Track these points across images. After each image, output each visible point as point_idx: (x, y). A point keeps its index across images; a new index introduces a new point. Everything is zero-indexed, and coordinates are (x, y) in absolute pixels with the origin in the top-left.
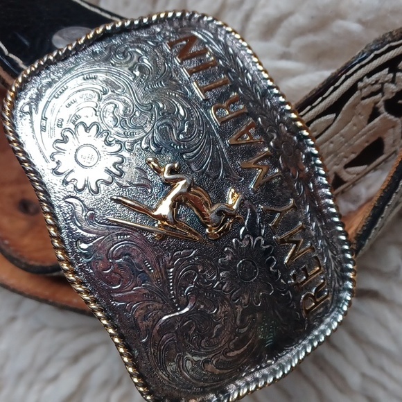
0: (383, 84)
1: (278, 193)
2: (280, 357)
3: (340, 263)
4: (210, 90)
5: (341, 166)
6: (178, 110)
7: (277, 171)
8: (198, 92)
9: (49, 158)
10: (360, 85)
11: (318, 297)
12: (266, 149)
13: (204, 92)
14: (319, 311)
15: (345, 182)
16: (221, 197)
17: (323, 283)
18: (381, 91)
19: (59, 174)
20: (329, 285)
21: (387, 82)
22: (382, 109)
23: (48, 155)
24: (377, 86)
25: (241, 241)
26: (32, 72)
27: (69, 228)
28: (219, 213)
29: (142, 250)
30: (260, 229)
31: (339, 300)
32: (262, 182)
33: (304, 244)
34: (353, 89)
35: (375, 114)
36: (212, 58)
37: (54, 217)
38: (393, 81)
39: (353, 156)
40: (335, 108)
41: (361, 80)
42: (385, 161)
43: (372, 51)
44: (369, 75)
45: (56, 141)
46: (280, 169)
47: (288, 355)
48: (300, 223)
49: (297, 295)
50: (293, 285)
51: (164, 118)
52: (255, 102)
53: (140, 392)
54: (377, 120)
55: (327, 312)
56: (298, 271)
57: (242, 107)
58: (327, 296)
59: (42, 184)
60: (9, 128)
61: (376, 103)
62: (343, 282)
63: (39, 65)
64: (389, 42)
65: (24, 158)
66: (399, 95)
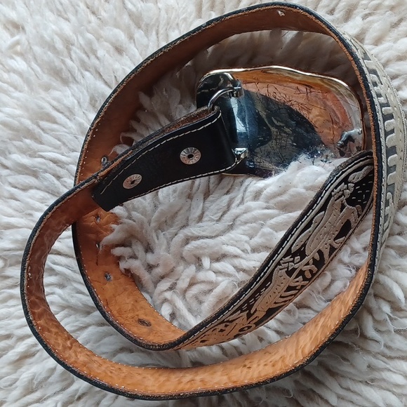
0: (343, 191)
5: (332, 240)
10: (333, 193)
15: (336, 249)
18: (343, 195)
21: (345, 189)
22: (346, 203)
24: (341, 192)
34: (330, 196)
35: (343, 207)
38: (348, 189)
39: (337, 233)
40: (323, 208)
41: (333, 191)
42: (353, 232)
43: (335, 176)
44: (336, 188)
54: (344, 210)
61: (342, 201)
64: (341, 170)
66: (352, 195)
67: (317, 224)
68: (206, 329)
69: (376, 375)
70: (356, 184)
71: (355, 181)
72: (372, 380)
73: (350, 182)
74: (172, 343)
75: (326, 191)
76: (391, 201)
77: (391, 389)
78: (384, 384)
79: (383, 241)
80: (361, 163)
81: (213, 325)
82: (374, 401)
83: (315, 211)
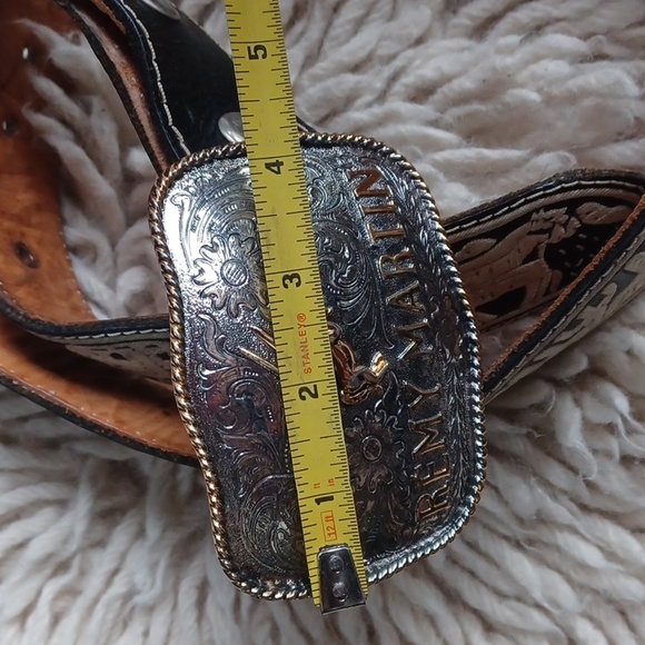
0: (554, 223)
1: (426, 373)
2: (378, 559)
3: (469, 471)
4: (382, 238)
6: (344, 250)
7: (430, 348)
8: (369, 237)
9: (192, 263)
10: (534, 216)
11: (437, 503)
12: (426, 321)
13: (376, 239)
14: (432, 519)
16: (366, 360)
17: (446, 489)
18: (549, 231)
19: (198, 283)
20: (452, 493)
21: (559, 223)
22: (542, 253)
23: (191, 259)
24: (548, 225)
25: (374, 414)
26: (194, 161)
27: (195, 347)
28: (361, 377)
29: (268, 394)
30: (398, 407)
31: (457, 515)
32: (412, 355)
33: (438, 438)
34: (526, 218)
35: (532, 256)
36: (392, 203)
37: (182, 331)
38: (565, 225)
39: (489, 299)
40: (499, 233)
41: (537, 210)
43: (560, 183)
44: (547, 208)
45: (204, 246)
46: (434, 346)
47: (386, 560)
48: (440, 415)
49: (416, 492)
50: (414, 481)
51: (327, 254)
52: (426, 263)
53: (219, 553)
54: (532, 263)
55: (440, 523)
56: (424, 466)
57: (411, 266)
58: (446, 505)
59: (178, 289)
60: (156, 217)
61: (539, 244)
62: (466, 495)
63: (205, 156)
64: (580, 179)
65: (165, 255)
66: (565, 242)
67: (467, 256)
68: (138, 337)
69: (543, 533)
70: (584, 228)
71: (587, 219)
72: (531, 542)
73: (577, 216)
74: (52, 326)
75: (527, 202)
76: (606, 300)
77: (564, 569)
78: (553, 557)
79: (536, 360)
80: (621, 191)
81: (155, 336)
82: (524, 583)
83: (481, 226)
